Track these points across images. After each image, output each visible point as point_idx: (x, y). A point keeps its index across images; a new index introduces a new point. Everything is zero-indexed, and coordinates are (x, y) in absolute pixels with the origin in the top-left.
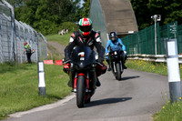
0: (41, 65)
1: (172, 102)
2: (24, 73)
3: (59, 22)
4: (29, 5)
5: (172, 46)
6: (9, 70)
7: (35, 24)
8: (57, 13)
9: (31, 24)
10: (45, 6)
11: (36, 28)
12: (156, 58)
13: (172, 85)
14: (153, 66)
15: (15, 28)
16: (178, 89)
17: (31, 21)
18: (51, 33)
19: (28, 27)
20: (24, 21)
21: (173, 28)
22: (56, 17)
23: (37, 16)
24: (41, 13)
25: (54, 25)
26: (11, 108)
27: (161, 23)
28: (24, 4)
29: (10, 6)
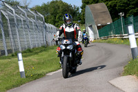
1: (133, 59)
4: (52, 14)
5: (131, 28)
6: (45, 50)
7: (56, 24)
10: (60, 14)
11: (57, 26)
13: (133, 50)
14: (122, 41)
15: (46, 27)
16: (136, 51)
17: (54, 23)
19: (53, 26)
20: (50, 23)
21: (131, 19)
23: (57, 20)
24: (59, 18)
27: (124, 17)
28: (49, 14)
29: (42, 16)
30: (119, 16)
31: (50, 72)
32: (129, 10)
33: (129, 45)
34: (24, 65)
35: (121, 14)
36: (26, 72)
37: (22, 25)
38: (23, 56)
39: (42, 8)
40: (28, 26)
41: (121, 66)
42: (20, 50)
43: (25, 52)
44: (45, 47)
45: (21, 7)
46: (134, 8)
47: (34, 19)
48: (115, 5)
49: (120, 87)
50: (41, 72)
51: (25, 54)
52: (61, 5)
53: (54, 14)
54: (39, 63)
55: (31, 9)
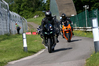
0: (24, 35)
1: (96, 52)
2: (15, 39)
3: (33, 11)
4: (17, 3)
6: (7, 39)
7: (21, 13)
8: (32, 6)
9: (18, 13)
10: (25, 3)
11: (21, 15)
12: (87, 29)
14: (85, 34)
15: (10, 16)
17: (19, 11)
18: (29, 18)
19: (17, 15)
20: (15, 11)
21: (96, 12)
22: (32, 9)
23: (21, 9)
24: (23, 7)
25: (31, 13)
26: (9, 59)
27: (89, 10)
28: (14, 2)
30: (84, 8)
32: (93, 3)
35: (86, 7)
53: (19, 3)
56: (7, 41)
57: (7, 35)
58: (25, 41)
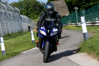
0: (32, 31)
1: (85, 40)
2: (26, 35)
3: (38, 14)
4: (25, 8)
5: (83, 19)
6: (20, 35)
7: (29, 16)
8: (37, 10)
9: (27, 16)
10: (32, 8)
11: (29, 17)
13: (84, 34)
14: (77, 28)
15: (21, 18)
17: (27, 15)
18: (35, 19)
19: (26, 17)
20: (24, 15)
21: (83, 12)
22: (37, 12)
23: (29, 12)
24: (30, 11)
25: (36, 15)
27: (78, 10)
28: (23, 8)
29: (18, 9)
31: (24, 51)
32: (81, 5)
33: (82, 31)
34: (5, 46)
35: (76, 8)
36: (6, 51)
37: (3, 16)
38: (4, 39)
39: (18, 4)
40: (7, 17)
41: (76, 46)
42: (2, 35)
43: (5, 36)
44: (21, 33)
45: (3, 3)
46: (85, 4)
47: (12, 11)
48: (72, 2)
49: (75, 61)
50: (17, 51)
51: (6, 38)
52: (32, 2)
53: (27, 8)
54: (16, 45)
55: (10, 5)
56: (19, 37)
57: (19, 32)
58: (33, 36)
